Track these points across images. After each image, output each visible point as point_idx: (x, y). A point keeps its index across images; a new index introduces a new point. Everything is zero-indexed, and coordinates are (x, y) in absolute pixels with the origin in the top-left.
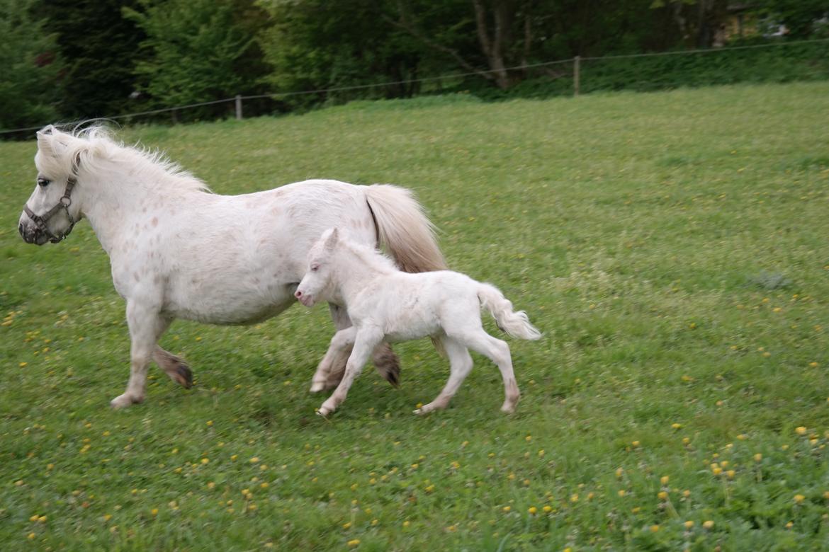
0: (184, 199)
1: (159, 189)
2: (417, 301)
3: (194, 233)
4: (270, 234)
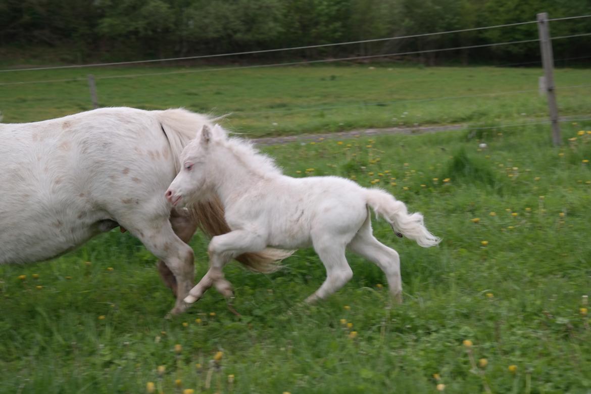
2: (303, 213)
4: (64, 172)
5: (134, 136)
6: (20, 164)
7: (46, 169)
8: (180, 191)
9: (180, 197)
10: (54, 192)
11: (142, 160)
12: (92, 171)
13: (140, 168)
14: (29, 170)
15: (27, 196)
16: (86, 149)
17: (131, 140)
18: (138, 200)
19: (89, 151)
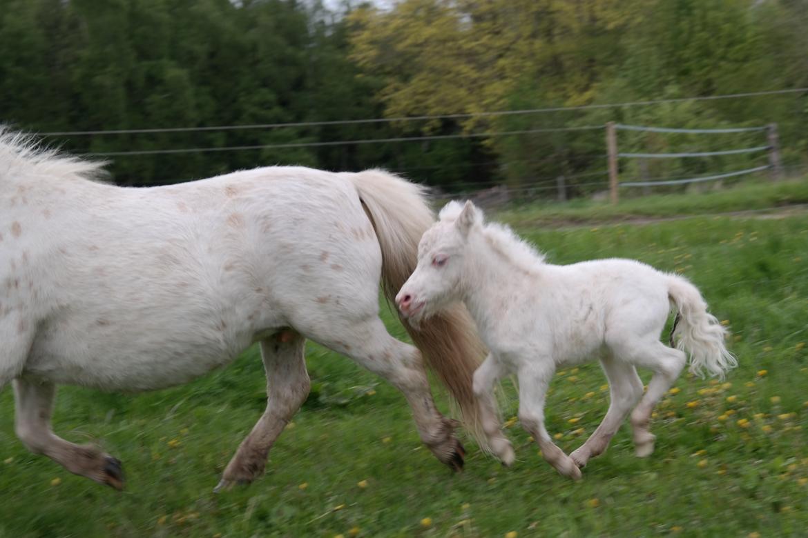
0: (63, 192)
1: (15, 175)
2: (591, 308)
3: (95, 248)
4: (238, 257)
5: (332, 205)
6: (170, 241)
7: (210, 250)
8: (424, 295)
9: (422, 304)
10: (222, 282)
11: (345, 240)
12: (276, 259)
13: (343, 251)
14: (185, 249)
15: (184, 285)
16: (268, 227)
17: (329, 211)
18: (338, 297)
19: (273, 230)
